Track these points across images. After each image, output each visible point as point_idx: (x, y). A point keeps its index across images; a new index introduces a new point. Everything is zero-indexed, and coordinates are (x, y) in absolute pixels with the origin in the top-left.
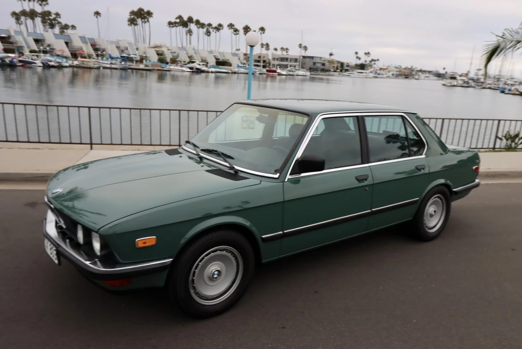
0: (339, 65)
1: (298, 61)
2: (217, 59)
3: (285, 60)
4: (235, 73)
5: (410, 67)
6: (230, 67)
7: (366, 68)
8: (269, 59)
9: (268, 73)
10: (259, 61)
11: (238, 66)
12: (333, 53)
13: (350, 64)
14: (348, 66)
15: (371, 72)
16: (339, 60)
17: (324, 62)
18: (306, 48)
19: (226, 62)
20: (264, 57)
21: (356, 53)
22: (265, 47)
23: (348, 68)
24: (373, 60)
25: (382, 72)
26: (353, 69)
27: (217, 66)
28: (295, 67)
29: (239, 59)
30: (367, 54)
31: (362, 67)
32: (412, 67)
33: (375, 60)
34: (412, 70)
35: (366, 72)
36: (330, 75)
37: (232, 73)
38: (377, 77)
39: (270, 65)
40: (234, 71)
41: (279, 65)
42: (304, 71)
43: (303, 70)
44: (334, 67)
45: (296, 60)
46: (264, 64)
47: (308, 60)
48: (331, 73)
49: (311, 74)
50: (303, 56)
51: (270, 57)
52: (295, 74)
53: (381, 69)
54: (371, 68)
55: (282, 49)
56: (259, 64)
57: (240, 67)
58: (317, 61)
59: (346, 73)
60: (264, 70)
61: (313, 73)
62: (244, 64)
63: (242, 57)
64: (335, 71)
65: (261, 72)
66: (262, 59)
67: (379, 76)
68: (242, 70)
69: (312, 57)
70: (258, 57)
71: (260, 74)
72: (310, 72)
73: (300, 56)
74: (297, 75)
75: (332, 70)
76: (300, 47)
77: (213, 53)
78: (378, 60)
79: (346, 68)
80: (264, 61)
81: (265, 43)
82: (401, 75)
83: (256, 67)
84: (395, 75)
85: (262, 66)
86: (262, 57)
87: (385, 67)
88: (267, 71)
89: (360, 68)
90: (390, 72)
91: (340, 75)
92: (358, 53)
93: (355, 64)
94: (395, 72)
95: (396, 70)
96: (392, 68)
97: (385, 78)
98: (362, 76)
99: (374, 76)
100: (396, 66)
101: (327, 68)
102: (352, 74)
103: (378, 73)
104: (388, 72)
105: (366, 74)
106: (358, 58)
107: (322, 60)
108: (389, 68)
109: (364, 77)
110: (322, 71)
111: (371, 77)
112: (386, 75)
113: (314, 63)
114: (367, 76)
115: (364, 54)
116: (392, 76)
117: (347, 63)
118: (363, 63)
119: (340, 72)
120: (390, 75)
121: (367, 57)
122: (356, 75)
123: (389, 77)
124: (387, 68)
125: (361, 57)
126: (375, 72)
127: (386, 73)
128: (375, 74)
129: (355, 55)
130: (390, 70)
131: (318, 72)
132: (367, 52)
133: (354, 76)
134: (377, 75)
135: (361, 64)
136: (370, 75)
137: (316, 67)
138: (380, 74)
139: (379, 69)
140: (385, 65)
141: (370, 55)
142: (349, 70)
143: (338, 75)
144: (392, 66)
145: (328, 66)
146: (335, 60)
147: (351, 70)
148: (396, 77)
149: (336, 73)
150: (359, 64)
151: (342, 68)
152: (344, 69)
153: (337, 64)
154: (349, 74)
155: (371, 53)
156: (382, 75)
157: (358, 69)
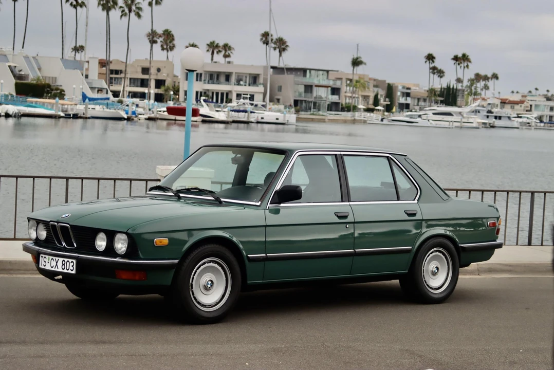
0: (382, 93)
1: (261, 80)
2: (18, 77)
3: (223, 79)
4: (76, 116)
6: (61, 102)
7: (459, 100)
8: (175, 76)
9: (173, 117)
10: (144, 83)
11: (84, 97)
12: (363, 59)
13: (414, 90)
14: (408, 95)
15: (476, 112)
16: (380, 78)
17: (336, 84)
18: (281, 45)
19: (49, 86)
20: (159, 70)
21: (430, 58)
22: (159, 40)
23: (409, 100)
24: (478, 77)
25: (507, 111)
26: (422, 103)
27: (21, 98)
28: (252, 98)
29: (87, 77)
30: (461, 59)
31: (449, 97)
33: (486, 78)
35: (464, 112)
36: (354, 121)
37: (68, 116)
38: (493, 127)
39: (177, 92)
40: (71, 113)
41: (205, 93)
42: (279, 111)
43: (276, 107)
44: (366, 98)
45: (254, 80)
46: (160, 91)
47: (289, 78)
48: (357, 115)
49: (298, 120)
50: (272, 67)
51: (179, 72)
52: (252, 120)
53: (504, 102)
54: (474, 99)
55: (213, 47)
56: (146, 90)
57: (90, 99)
58: (315, 81)
59: (404, 116)
60: (161, 109)
61: (303, 115)
62: (100, 90)
63: (94, 70)
64: (368, 110)
65: (153, 115)
66: (153, 77)
67: (498, 123)
68: (99, 110)
69: (304, 71)
70: (140, 70)
71: (150, 119)
72: (297, 112)
73: (265, 68)
74: (258, 122)
75: (361, 106)
76: (266, 43)
77: (8, 61)
78: (495, 76)
79: (402, 100)
80: (160, 83)
81: (160, 31)
83: (137, 100)
84: (546, 120)
85: (153, 97)
86: (153, 70)
87: (517, 98)
88: (170, 111)
89: (442, 99)
90: (530, 110)
91: (385, 122)
92: (434, 58)
93: (427, 89)
94: (546, 110)
95: (548, 106)
96: (536, 101)
97: (518, 128)
98: (448, 123)
99: (484, 123)
100: (549, 94)
101: (347, 101)
102: (420, 116)
103: (494, 114)
104: (527, 111)
105: (461, 117)
106: (435, 71)
107: (330, 76)
108: (529, 98)
109: (456, 127)
110: (331, 110)
111: (474, 125)
112: (520, 120)
113: (309, 88)
114: (464, 122)
115: (453, 59)
116: (538, 121)
117: (404, 87)
118: (451, 87)
119: (384, 111)
120: (533, 118)
121: (462, 68)
122: (431, 121)
123: (528, 125)
124: (523, 99)
125: (444, 70)
126: (486, 112)
127: (518, 114)
128: (486, 117)
129: (426, 62)
130: (531, 106)
131: (321, 113)
132: (460, 55)
133: (426, 123)
134: (494, 120)
135: (444, 89)
136: (471, 120)
137: (313, 99)
138: (500, 118)
139: (498, 102)
140: (517, 92)
141: (470, 62)
142: (411, 107)
143: (379, 122)
144: (538, 93)
145: (350, 95)
146: (370, 79)
147: (418, 105)
148: (551, 127)
149: (372, 114)
150: (439, 90)
151: (390, 101)
152: (397, 104)
153: (376, 89)
154: (411, 117)
155: (471, 57)
156: (507, 119)
157: (436, 102)
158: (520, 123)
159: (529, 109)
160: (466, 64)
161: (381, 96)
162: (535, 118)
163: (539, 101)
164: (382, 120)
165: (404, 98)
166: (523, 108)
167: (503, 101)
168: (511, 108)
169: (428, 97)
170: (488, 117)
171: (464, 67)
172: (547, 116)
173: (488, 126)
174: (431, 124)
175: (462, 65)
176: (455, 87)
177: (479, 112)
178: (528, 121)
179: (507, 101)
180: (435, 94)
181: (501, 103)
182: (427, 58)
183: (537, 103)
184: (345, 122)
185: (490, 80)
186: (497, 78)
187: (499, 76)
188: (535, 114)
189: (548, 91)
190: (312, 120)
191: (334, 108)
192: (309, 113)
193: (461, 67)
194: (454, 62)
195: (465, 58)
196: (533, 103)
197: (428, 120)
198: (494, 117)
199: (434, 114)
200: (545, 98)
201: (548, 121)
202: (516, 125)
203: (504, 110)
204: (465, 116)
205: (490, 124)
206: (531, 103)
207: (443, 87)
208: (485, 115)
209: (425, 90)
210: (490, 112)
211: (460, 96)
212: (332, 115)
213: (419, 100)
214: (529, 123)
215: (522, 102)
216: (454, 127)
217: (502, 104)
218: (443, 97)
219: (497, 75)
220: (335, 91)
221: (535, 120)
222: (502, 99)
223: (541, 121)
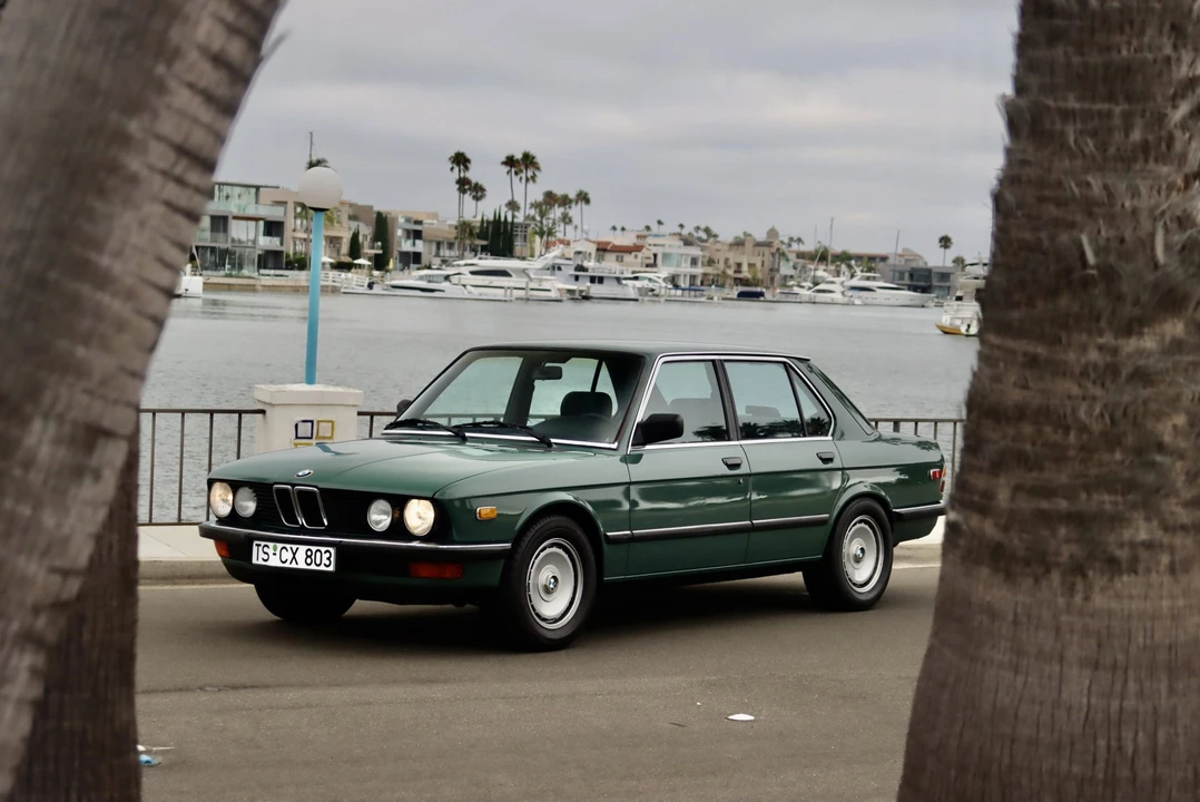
0: (366, 231)
5: (761, 236)
7: (518, 244)
13: (429, 225)
14: (417, 235)
15: (555, 268)
17: (275, 213)
21: (460, 160)
23: (420, 246)
24: (551, 199)
25: (610, 265)
26: (445, 252)
30: (522, 164)
31: (498, 238)
32: (773, 233)
33: (565, 201)
34: (771, 247)
35: (531, 267)
38: (586, 298)
44: (333, 241)
48: (320, 277)
53: (603, 249)
54: (548, 246)
58: (232, 208)
59: (413, 277)
64: (341, 266)
67: (596, 290)
75: (325, 259)
78: (584, 198)
79: (407, 246)
82: (718, 281)
84: (684, 283)
87: (627, 240)
89: (484, 243)
90: (654, 265)
91: (377, 289)
92: (468, 161)
93: (455, 223)
94: (683, 265)
95: (688, 255)
96: (663, 245)
97: (637, 300)
98: (502, 291)
99: (569, 291)
100: (685, 232)
101: (299, 248)
102: (447, 278)
103: (590, 273)
104: (647, 266)
105: (526, 279)
106: (467, 187)
107: (262, 199)
108: (650, 240)
109: (517, 299)
110: (265, 268)
111: (553, 295)
112: (638, 284)
113: (220, 223)
114: (532, 289)
115: (505, 163)
116: (670, 286)
117: (408, 220)
118: (502, 219)
119: (370, 268)
120: (660, 281)
121: (524, 180)
122: (468, 287)
123: (650, 293)
124: (640, 242)
125: (485, 186)
126: (573, 268)
127: (633, 272)
128: (573, 278)
129: (452, 169)
130: (655, 255)
131: (245, 272)
132: (519, 156)
133: (458, 292)
134: (589, 284)
135: (488, 222)
136: (546, 285)
137: (228, 245)
138: (601, 280)
139: (592, 249)
140: (623, 229)
141: (538, 169)
142: (425, 260)
143: (365, 290)
144: (663, 230)
145: (304, 236)
146: (343, 203)
147: (437, 255)
148: (695, 296)
149: (350, 275)
150: (479, 224)
151: (383, 248)
152: (396, 254)
153: (354, 225)
154: (430, 279)
155: (538, 159)
156: (615, 282)
157: (474, 250)
158: (640, 289)
159: (652, 261)
160: (530, 174)
161: (365, 236)
162: (664, 280)
163: (670, 246)
164: (370, 286)
165: (410, 242)
166: (639, 260)
167: (601, 247)
168: (617, 260)
169: (456, 238)
170: (577, 278)
171: (527, 180)
172: (685, 276)
173: (577, 296)
174: (470, 293)
175: (523, 175)
176: (510, 219)
177: (559, 269)
178: (651, 285)
179: (609, 248)
180: (471, 234)
181: (598, 250)
182: (453, 162)
183: (667, 250)
184: (296, 290)
185: (573, 205)
186: (587, 201)
187: (591, 196)
188: (664, 272)
189: (681, 226)
190: (229, 288)
191: (270, 263)
192: (222, 273)
193: (521, 178)
194: (507, 168)
195: (528, 161)
196: (659, 251)
197: (464, 286)
198: (589, 279)
199: (473, 273)
200: (681, 239)
201: (687, 285)
202: (632, 294)
203: (604, 264)
204: (532, 276)
205: (581, 291)
206: (654, 250)
207: (485, 218)
208: (571, 275)
209: (450, 226)
210: (580, 268)
211: (519, 238)
212: (269, 277)
213: (439, 244)
214: (653, 290)
215: (637, 248)
216: (513, 299)
217: (602, 253)
218: (486, 239)
219: (586, 194)
220: (273, 228)
221: (664, 284)
222: (599, 243)
223: (676, 287)
